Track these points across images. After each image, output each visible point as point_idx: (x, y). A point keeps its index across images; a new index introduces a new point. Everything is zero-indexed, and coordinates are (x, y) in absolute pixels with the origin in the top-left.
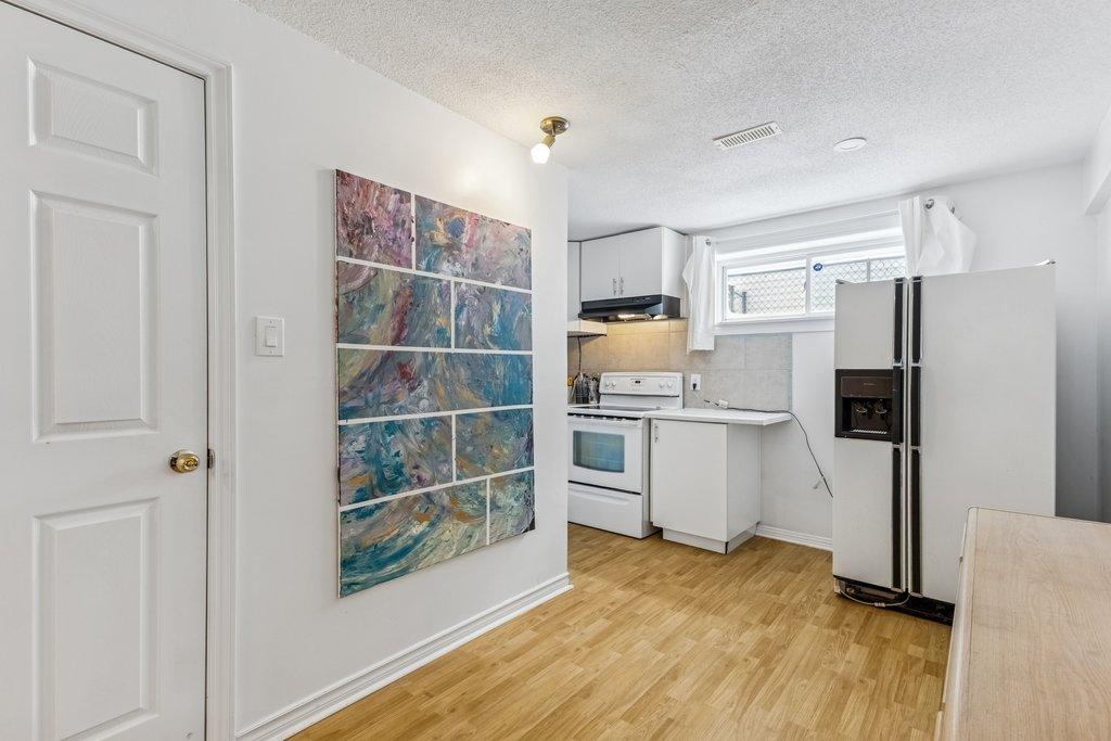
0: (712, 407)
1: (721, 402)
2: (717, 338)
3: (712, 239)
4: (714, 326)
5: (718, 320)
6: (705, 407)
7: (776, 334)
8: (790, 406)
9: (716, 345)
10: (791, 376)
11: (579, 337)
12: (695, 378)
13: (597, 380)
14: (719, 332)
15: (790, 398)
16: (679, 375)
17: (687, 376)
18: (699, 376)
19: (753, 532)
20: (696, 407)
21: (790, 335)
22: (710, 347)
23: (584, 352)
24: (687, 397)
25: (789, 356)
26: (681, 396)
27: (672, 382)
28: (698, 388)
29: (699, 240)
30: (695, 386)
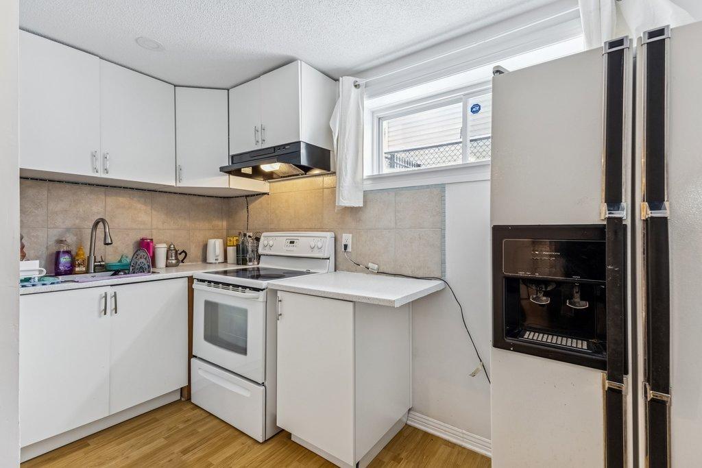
0: (362, 271)
1: (370, 265)
2: (366, 193)
3: (361, 81)
4: (363, 180)
5: (368, 172)
6: (356, 271)
7: (428, 186)
8: (443, 272)
9: (365, 202)
10: (444, 237)
11: (247, 196)
12: (346, 238)
13: (258, 239)
14: (368, 186)
15: (443, 262)
16: (330, 235)
17: (339, 237)
18: (351, 235)
19: (405, 420)
20: (348, 270)
21: (442, 187)
22: (359, 203)
23: (251, 212)
24: (339, 260)
25: (442, 213)
26: (332, 259)
27: (322, 243)
28: (349, 249)
29: (346, 82)
30: (346, 246)
